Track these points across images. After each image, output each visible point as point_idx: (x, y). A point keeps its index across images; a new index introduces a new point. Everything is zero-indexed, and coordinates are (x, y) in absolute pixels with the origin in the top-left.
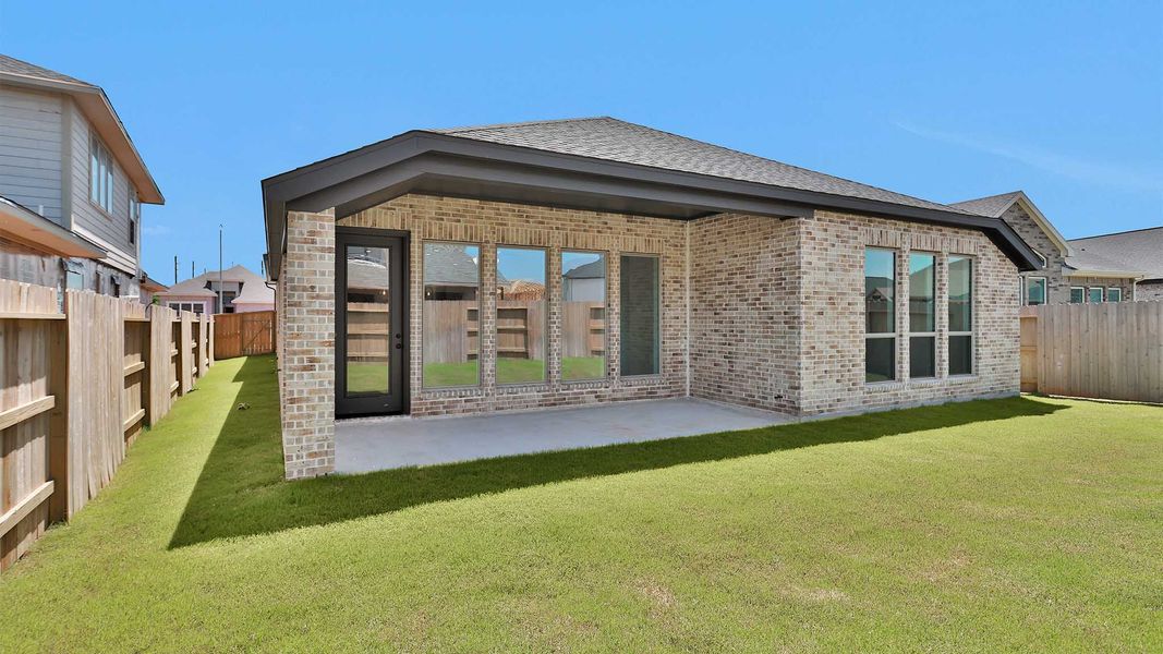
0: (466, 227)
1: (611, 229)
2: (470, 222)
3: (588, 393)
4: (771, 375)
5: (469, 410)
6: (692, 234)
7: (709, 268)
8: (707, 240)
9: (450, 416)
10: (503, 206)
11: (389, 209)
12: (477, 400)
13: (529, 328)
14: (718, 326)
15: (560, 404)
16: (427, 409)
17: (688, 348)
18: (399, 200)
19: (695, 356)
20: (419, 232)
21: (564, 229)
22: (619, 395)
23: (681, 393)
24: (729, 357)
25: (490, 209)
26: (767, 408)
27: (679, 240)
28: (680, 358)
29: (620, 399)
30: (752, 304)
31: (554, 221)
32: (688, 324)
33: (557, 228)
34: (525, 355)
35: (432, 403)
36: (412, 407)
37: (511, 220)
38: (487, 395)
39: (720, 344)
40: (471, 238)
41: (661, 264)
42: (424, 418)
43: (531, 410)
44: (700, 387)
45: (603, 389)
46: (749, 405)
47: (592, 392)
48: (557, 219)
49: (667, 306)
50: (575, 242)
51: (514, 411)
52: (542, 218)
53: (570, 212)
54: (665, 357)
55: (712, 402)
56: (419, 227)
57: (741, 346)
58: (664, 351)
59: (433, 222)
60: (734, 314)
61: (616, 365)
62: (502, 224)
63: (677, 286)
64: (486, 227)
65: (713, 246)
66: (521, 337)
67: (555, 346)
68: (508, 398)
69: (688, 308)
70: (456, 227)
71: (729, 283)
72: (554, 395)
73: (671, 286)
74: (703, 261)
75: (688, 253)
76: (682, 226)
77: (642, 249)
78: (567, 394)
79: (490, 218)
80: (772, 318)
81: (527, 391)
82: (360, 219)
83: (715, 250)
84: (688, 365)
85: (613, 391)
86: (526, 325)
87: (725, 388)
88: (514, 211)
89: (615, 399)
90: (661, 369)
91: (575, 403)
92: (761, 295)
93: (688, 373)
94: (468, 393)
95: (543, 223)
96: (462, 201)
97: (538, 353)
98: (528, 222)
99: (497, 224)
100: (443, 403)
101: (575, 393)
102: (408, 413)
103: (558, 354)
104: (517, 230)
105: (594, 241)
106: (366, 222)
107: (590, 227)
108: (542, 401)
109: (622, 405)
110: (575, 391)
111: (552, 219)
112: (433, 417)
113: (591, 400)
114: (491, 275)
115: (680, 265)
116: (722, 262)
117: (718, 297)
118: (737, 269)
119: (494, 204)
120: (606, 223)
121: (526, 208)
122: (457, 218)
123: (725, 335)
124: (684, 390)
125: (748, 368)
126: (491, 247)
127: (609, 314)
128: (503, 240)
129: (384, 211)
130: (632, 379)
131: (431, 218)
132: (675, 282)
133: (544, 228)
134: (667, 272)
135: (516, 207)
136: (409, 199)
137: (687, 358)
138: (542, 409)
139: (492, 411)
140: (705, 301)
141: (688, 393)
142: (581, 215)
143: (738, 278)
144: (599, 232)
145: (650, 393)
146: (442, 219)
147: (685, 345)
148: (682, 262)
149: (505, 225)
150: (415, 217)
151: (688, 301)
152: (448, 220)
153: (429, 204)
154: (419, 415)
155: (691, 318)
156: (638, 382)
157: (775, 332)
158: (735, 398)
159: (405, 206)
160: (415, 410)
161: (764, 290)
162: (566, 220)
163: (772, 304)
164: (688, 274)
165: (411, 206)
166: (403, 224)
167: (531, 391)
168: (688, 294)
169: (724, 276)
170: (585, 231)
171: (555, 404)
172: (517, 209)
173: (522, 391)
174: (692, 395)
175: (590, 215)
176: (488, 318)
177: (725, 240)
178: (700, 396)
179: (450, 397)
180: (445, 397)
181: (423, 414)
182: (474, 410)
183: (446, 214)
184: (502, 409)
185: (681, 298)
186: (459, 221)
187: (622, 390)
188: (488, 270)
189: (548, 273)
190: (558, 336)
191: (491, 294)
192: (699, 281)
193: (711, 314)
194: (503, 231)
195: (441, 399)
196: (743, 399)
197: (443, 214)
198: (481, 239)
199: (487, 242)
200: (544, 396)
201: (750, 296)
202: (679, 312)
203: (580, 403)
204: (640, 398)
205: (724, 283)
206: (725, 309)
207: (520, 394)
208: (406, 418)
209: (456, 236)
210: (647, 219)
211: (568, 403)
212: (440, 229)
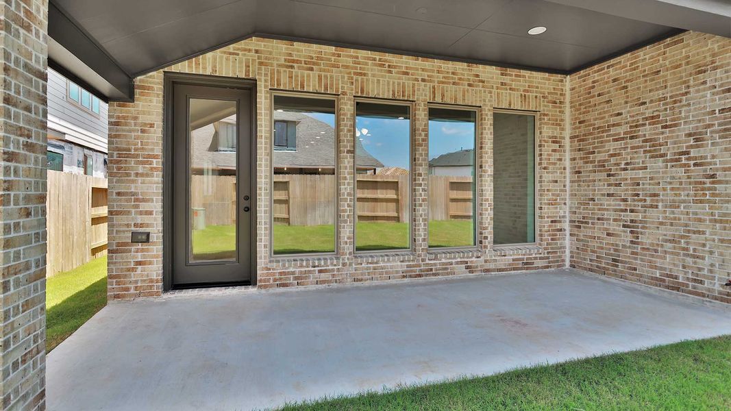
0: (320, 77)
1: (483, 82)
2: (324, 71)
3: (457, 263)
4: (711, 253)
5: (323, 282)
6: (572, 89)
7: (598, 123)
8: (595, 92)
9: (301, 288)
10: (362, 54)
11: (230, 54)
12: (333, 270)
13: (400, 197)
14: (612, 190)
15: (426, 275)
16: (275, 280)
17: (567, 214)
18: (242, 44)
19: (577, 225)
20: (266, 81)
21: (431, 81)
22: (492, 266)
23: (559, 263)
24: (631, 226)
25: (348, 56)
26: (703, 295)
27: (558, 96)
28: (558, 226)
29: (493, 270)
30: (672, 160)
31: (420, 72)
32: (568, 188)
33: (423, 80)
34: (397, 219)
35: (281, 274)
36: (258, 278)
37: (371, 69)
38: (344, 264)
39: (615, 210)
40: (326, 88)
41: (537, 123)
42: (271, 291)
43: (393, 281)
44: (585, 259)
45: (474, 259)
46: (668, 287)
47: (462, 263)
48: (423, 70)
49: (545, 168)
50: (443, 96)
51: (375, 283)
52: (407, 68)
53: (437, 62)
54: (542, 225)
55: (603, 277)
56: (266, 75)
57: (652, 213)
58: (541, 217)
59: (282, 70)
60: (641, 173)
61: (489, 233)
62: (361, 74)
63: (556, 146)
64: (343, 77)
65: (606, 97)
66: (392, 205)
67: (420, 211)
68: (368, 268)
69: (568, 171)
70: (309, 76)
71: (632, 138)
72: (420, 266)
73: (548, 148)
74: (590, 117)
75: (568, 110)
76: (562, 81)
77: (517, 105)
78: (435, 265)
79: (347, 67)
80: (713, 176)
81: (388, 260)
82: (197, 64)
83: (608, 102)
84: (568, 233)
85: (486, 261)
86: (398, 195)
87: (625, 262)
88: (374, 59)
89: (487, 271)
90: (537, 238)
91: (442, 274)
92: (692, 147)
93: (567, 242)
94: (322, 263)
95: (407, 74)
96: (315, 47)
97: (406, 217)
98: (390, 72)
99: (355, 74)
100: (293, 273)
101: (443, 264)
102: (255, 284)
103: (425, 220)
104: (378, 81)
105: (464, 96)
106: (204, 68)
107: (460, 79)
108: (406, 272)
109: (497, 277)
110: (443, 261)
111: (417, 69)
112: (282, 290)
113: (461, 271)
114: (349, 131)
115: (559, 123)
116: (619, 114)
117: (612, 155)
118: (646, 119)
119: (352, 52)
120: (477, 76)
121: (388, 57)
122: (310, 65)
123: (625, 200)
124: (563, 261)
125: (666, 241)
126: (349, 99)
127: (481, 176)
128: (362, 91)
129: (225, 56)
130: (507, 248)
131: (279, 65)
132: (553, 142)
133: (409, 80)
134: (545, 131)
135: (377, 55)
136: (254, 43)
137: (566, 226)
138: (406, 280)
139: (349, 283)
140: (591, 162)
141: (567, 263)
142: (450, 66)
143: (647, 131)
144: (470, 85)
145: (527, 263)
146: (292, 67)
147: (565, 211)
148: (562, 120)
149: (365, 75)
150: (261, 64)
151: (568, 164)
152: (299, 67)
153: (279, 48)
154: (265, 287)
155: (572, 182)
156: (513, 252)
157: (718, 195)
158: (641, 276)
159: (250, 50)
160: (260, 281)
161: (697, 140)
162: (433, 71)
163: (713, 157)
164: (567, 133)
165: (257, 51)
166: (247, 72)
167: (394, 260)
168: (568, 156)
169: (621, 130)
170: (454, 83)
171: (420, 276)
172: (378, 58)
173: (384, 261)
174: (571, 266)
175: (460, 66)
176: (345, 178)
177: (625, 87)
178: (585, 269)
179: (301, 266)
180: (295, 266)
181: (271, 286)
182: (328, 282)
183: (297, 62)
184: (361, 280)
185: (560, 160)
186: (312, 69)
187: (495, 260)
188: (346, 125)
189: (413, 160)
190: (423, 200)
191: (348, 152)
192: (583, 140)
193: (603, 175)
194: (362, 82)
195: (291, 269)
196: (656, 279)
197: (293, 61)
198: (337, 90)
199: (344, 93)
200: (408, 266)
201: (670, 151)
202: (557, 176)
203: (448, 274)
204: (515, 269)
205: (623, 139)
206: (625, 169)
207: (381, 264)
208: (251, 290)
209: (309, 86)
210: (523, 72)
211: (435, 275)
212: (291, 77)
